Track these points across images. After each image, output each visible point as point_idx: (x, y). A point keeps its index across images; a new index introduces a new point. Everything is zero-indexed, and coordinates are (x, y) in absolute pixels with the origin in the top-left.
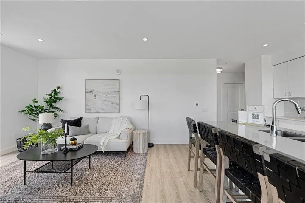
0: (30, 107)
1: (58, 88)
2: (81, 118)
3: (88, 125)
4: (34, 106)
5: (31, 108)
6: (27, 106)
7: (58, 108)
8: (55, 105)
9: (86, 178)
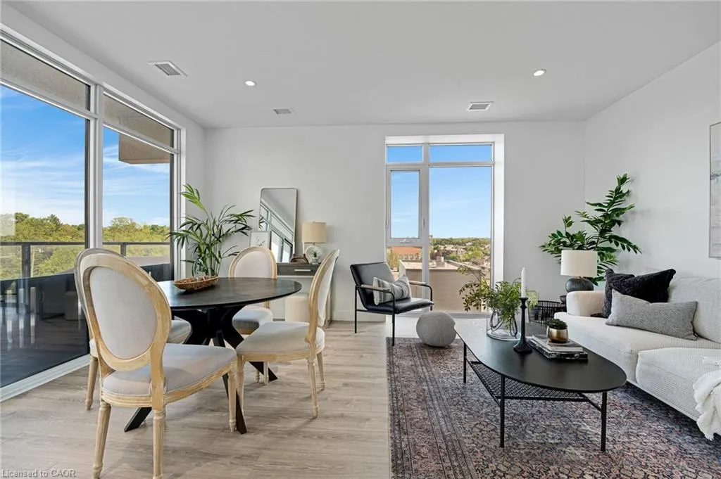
0: (556, 237)
1: (622, 181)
2: (672, 272)
3: (697, 303)
4: (567, 234)
5: (560, 238)
6: (553, 235)
7: (623, 240)
8: (615, 231)
9: (552, 464)
